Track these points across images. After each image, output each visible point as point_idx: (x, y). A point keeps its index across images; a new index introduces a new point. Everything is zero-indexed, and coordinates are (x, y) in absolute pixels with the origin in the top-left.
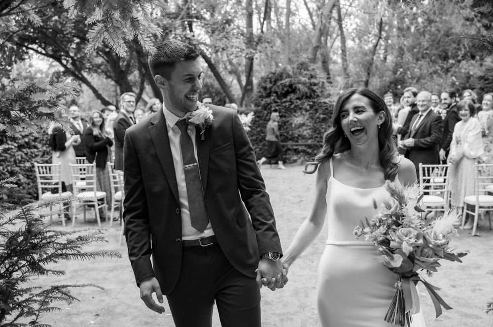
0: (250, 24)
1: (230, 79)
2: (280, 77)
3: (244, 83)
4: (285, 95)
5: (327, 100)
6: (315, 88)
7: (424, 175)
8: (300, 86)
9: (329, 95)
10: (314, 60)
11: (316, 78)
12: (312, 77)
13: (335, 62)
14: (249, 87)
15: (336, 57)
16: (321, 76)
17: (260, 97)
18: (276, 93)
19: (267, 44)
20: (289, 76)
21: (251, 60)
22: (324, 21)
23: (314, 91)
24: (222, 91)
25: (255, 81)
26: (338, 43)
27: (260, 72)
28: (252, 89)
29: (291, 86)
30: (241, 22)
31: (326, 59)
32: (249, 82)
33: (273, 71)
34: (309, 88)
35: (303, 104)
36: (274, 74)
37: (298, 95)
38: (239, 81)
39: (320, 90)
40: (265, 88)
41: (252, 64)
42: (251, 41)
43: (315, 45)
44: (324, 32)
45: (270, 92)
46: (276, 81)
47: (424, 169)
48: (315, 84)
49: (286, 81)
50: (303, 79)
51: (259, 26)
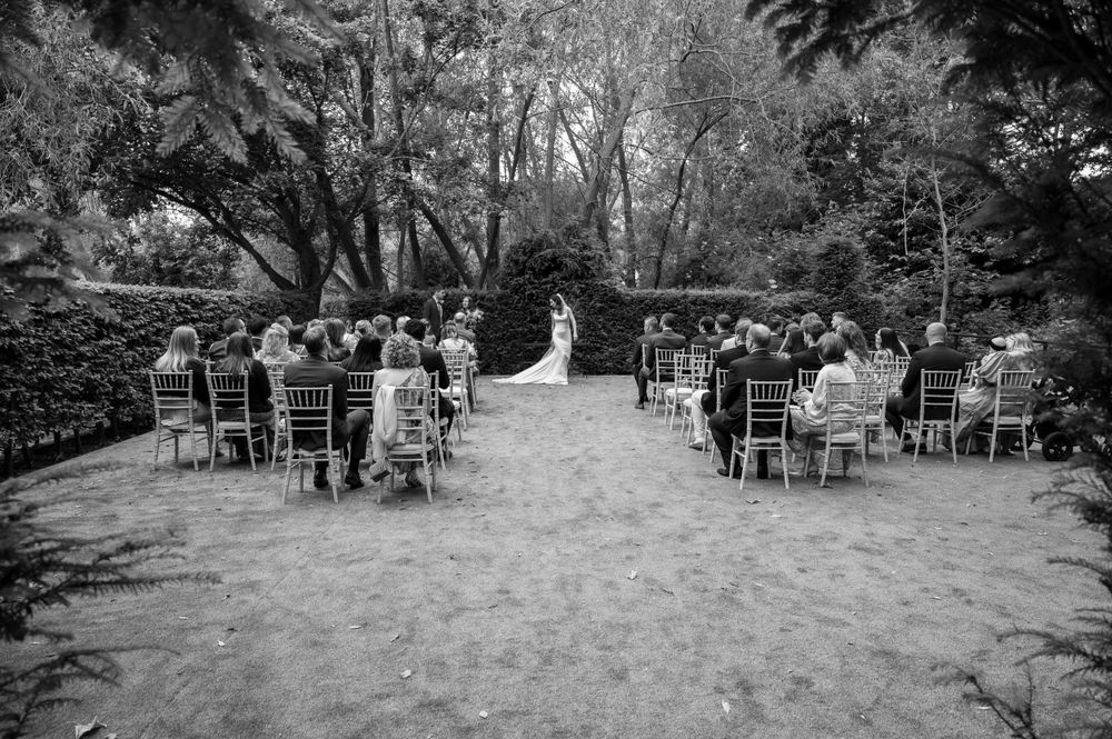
0: (494, 167)
1: (466, 249)
2: (539, 246)
3: (485, 254)
4: (546, 272)
5: (606, 282)
6: (589, 263)
8: (568, 261)
9: (609, 275)
10: (587, 224)
11: (590, 249)
12: (584, 247)
13: (616, 229)
14: (492, 261)
15: (618, 222)
16: (597, 247)
17: (509, 274)
18: (533, 269)
19: (520, 197)
20: (550, 246)
21: (495, 219)
22: (602, 168)
23: (588, 269)
24: (451, 265)
25: (502, 253)
27: (508, 239)
28: (497, 264)
29: (554, 259)
30: (481, 167)
31: (603, 225)
32: (493, 253)
33: (528, 237)
34: (580, 263)
35: (571, 287)
36: (530, 241)
37: (564, 273)
38: (479, 251)
39: (596, 266)
40: (516, 262)
41: (497, 225)
42: (497, 192)
43: (589, 202)
45: (525, 268)
46: (532, 252)
47: (753, 386)
48: (589, 259)
49: (548, 252)
50: (572, 250)
51: (508, 174)
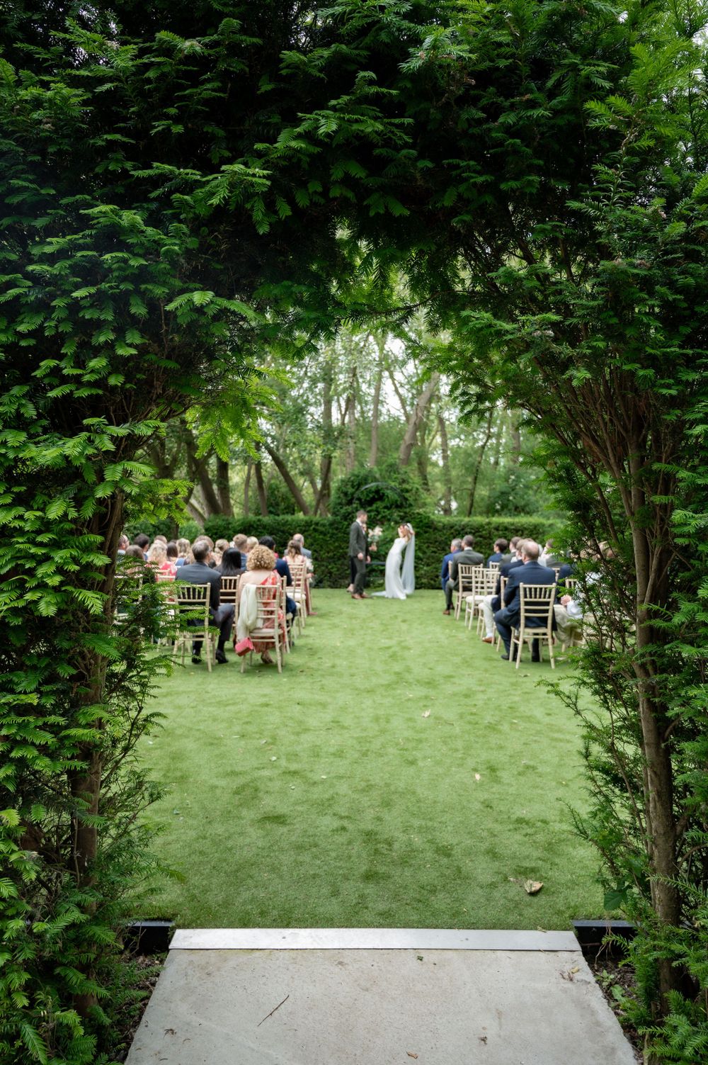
0: (327, 414)
1: (303, 483)
2: (365, 480)
3: (319, 486)
4: (371, 502)
5: (421, 511)
6: (407, 495)
7: (526, 597)
8: (389, 492)
9: (424, 505)
10: (407, 461)
11: (408, 483)
12: (404, 481)
13: (435, 465)
14: (325, 492)
15: (437, 457)
16: (415, 480)
17: (340, 504)
18: (359, 499)
19: (349, 440)
20: (375, 480)
21: (328, 460)
22: (420, 414)
23: (406, 499)
24: (290, 495)
25: (334, 485)
26: (438, 439)
27: (339, 475)
28: (329, 495)
29: (377, 491)
30: (316, 412)
31: (423, 460)
32: (326, 485)
33: (356, 473)
34: (400, 496)
35: (391, 514)
36: (358, 476)
37: (386, 503)
38: (313, 483)
39: (413, 498)
40: (346, 494)
41: (330, 463)
42: (330, 435)
43: (408, 443)
44: (421, 427)
45: (352, 499)
46: (359, 485)
47: (525, 589)
48: (407, 491)
49: (372, 485)
50: (393, 484)
51: (339, 417)
